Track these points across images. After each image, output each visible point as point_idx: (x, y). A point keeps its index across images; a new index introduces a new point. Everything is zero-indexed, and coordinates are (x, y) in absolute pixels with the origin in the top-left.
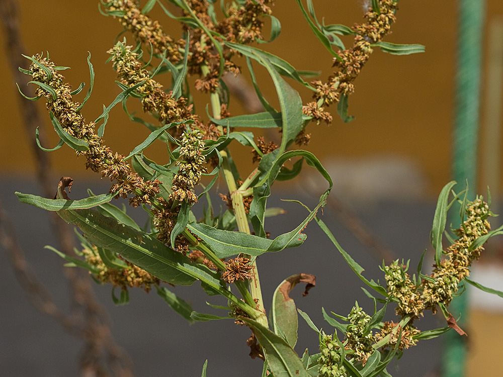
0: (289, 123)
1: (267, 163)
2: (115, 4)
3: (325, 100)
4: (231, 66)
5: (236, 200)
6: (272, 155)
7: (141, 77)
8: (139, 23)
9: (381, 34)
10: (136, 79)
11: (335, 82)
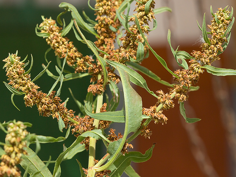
0: (130, 120)
1: (113, 148)
2: (44, 29)
3: (163, 105)
4: (113, 77)
5: (89, 174)
6: (117, 142)
7: (23, 80)
8: (58, 42)
9: (210, 59)
10: (18, 81)
11: (173, 92)
